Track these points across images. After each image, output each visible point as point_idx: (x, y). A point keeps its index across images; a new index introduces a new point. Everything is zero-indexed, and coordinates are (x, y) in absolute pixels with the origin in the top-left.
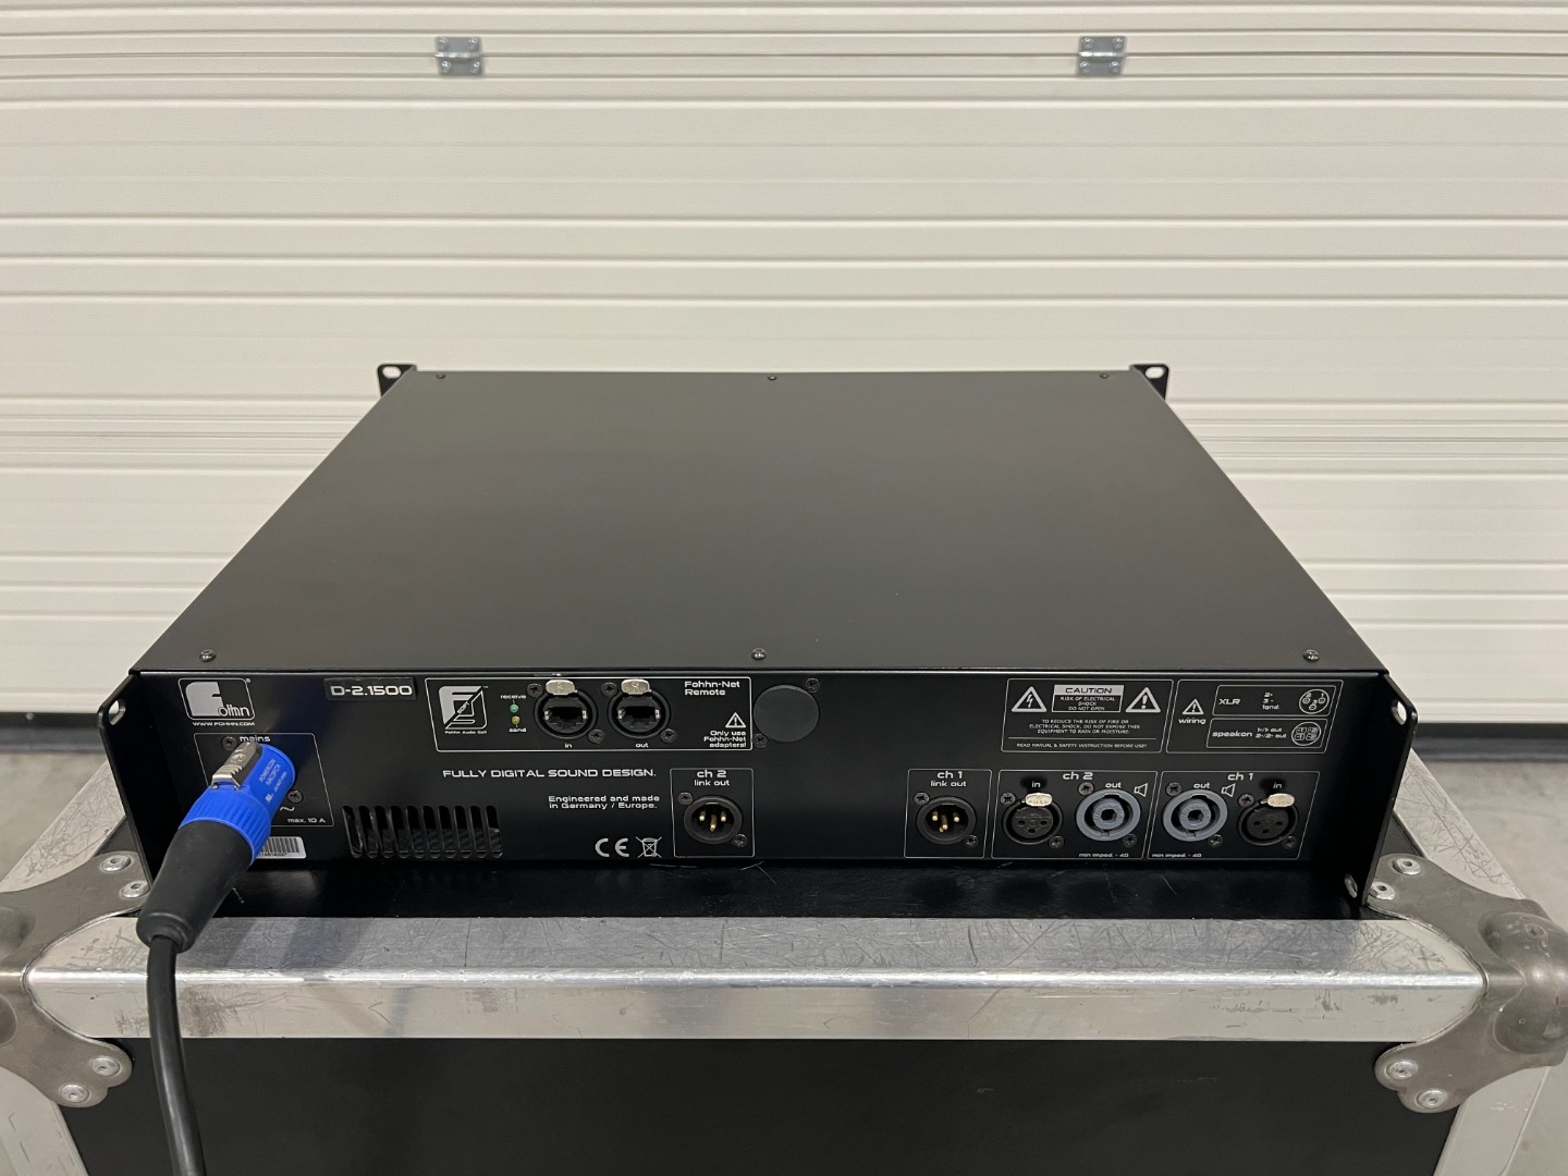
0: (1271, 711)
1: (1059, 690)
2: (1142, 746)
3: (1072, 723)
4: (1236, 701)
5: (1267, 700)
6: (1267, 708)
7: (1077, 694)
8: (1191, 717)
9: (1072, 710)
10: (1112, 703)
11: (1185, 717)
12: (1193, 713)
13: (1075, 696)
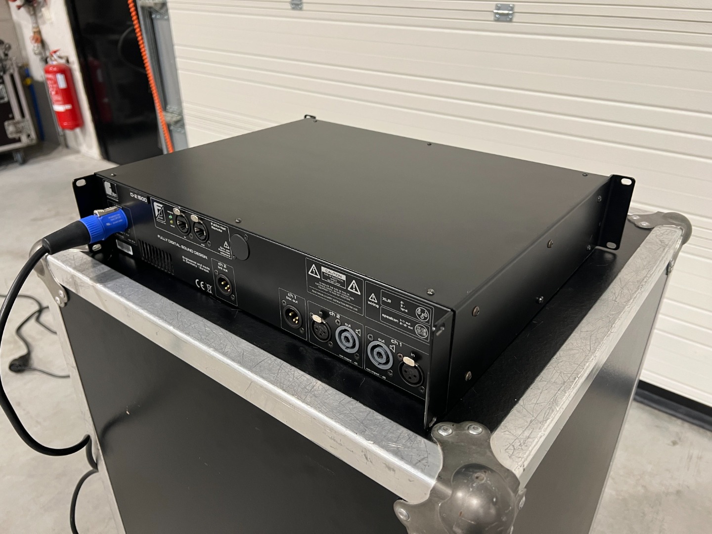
0: (404, 312)
1: (323, 269)
2: (356, 310)
3: (330, 288)
4: (389, 301)
5: (402, 306)
6: (403, 310)
7: (329, 273)
8: (373, 302)
9: (328, 281)
10: (342, 283)
11: (370, 301)
12: (373, 300)
13: (329, 275)
